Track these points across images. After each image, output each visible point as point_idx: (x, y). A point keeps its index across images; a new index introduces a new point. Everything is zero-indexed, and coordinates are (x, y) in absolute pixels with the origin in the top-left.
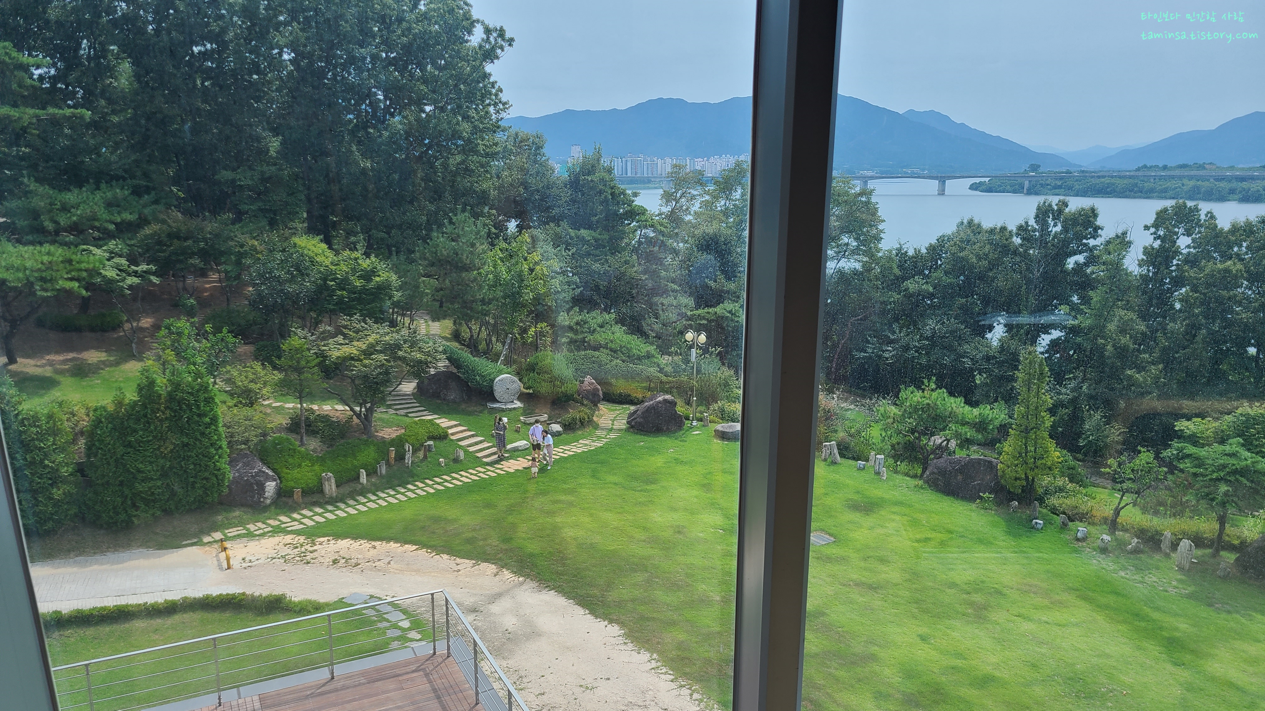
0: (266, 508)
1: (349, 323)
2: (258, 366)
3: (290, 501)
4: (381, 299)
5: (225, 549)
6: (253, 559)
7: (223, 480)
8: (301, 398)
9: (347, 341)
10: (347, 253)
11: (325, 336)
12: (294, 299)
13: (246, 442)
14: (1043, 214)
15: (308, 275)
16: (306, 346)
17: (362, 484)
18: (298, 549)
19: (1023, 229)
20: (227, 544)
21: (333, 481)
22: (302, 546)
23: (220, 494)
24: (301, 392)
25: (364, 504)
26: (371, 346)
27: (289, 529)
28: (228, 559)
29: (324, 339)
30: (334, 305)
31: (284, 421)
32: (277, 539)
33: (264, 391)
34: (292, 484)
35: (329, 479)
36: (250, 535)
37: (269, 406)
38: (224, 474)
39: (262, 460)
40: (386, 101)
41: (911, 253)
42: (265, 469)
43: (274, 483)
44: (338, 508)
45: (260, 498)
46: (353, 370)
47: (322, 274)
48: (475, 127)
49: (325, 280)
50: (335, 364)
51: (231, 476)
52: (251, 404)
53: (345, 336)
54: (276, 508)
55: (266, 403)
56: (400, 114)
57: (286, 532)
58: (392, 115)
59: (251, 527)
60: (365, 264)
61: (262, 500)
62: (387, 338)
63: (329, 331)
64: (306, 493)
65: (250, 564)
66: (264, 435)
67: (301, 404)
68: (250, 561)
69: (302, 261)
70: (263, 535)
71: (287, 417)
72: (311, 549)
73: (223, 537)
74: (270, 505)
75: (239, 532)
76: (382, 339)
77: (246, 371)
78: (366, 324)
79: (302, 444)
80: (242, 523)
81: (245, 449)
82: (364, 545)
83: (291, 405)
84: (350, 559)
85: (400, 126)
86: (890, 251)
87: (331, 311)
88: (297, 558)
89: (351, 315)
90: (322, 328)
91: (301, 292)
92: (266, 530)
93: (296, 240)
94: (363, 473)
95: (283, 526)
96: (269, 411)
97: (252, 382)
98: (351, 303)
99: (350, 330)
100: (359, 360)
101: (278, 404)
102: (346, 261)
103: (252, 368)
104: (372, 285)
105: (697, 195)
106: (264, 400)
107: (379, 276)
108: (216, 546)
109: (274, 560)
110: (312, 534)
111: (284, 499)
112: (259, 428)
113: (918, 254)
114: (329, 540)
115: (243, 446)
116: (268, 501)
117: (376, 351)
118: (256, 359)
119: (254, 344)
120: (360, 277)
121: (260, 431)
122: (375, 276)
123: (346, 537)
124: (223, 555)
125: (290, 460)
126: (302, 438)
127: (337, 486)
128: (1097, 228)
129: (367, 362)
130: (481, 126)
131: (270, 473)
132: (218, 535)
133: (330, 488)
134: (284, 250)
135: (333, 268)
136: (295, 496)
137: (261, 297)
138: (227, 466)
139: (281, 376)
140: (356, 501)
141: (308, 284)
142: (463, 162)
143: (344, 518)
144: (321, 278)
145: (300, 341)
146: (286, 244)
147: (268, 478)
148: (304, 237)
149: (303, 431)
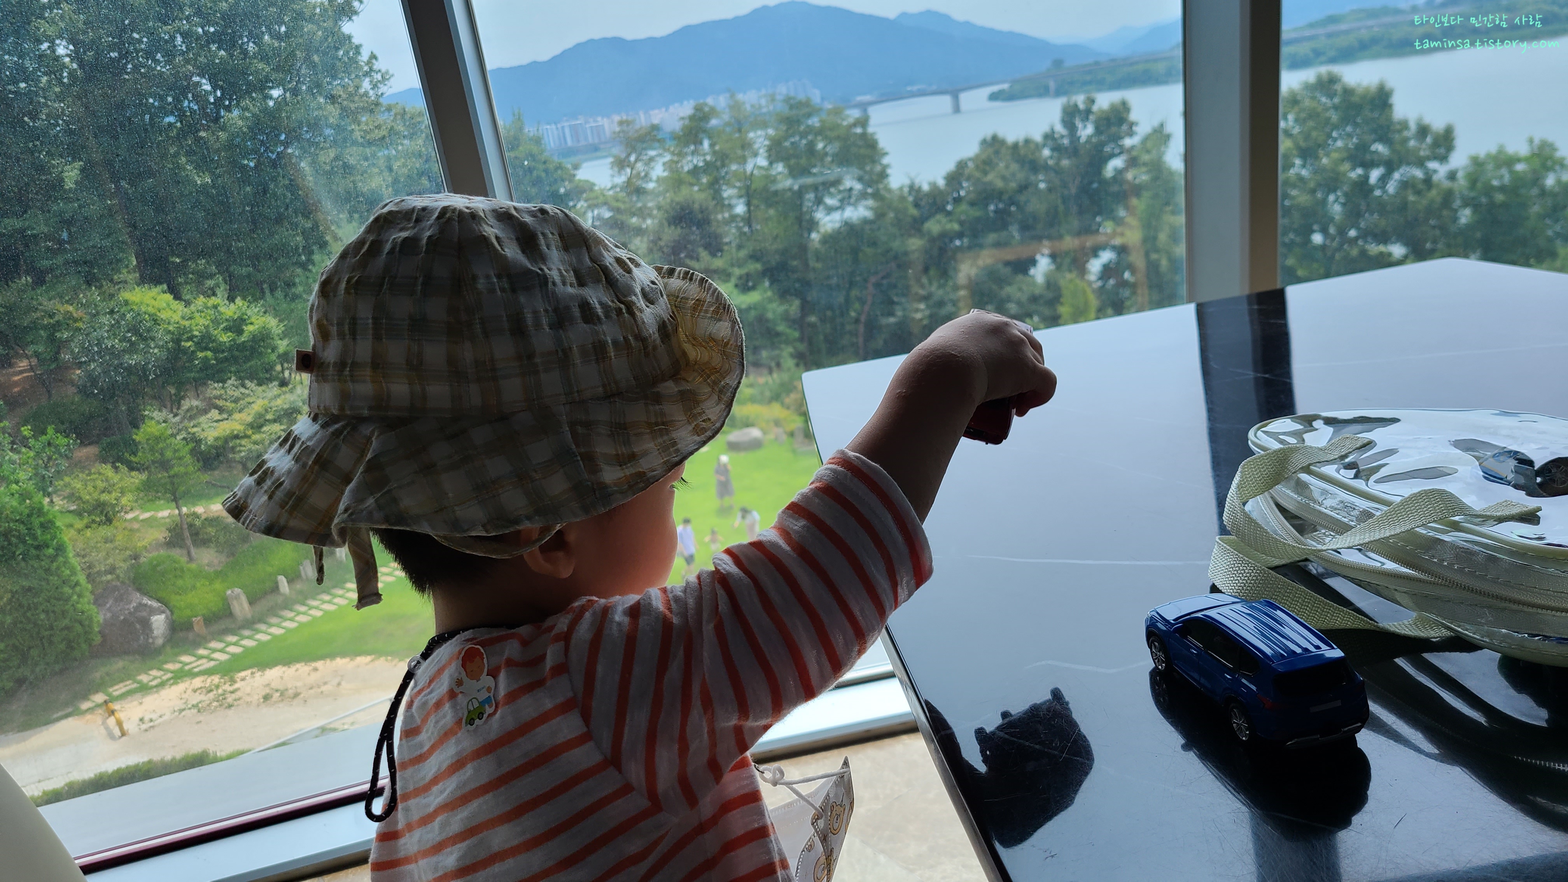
0: (158, 651)
1: (223, 392)
2: (107, 470)
3: (191, 636)
4: (261, 353)
5: (112, 713)
6: (154, 716)
7: (90, 626)
8: (176, 500)
9: (225, 416)
10: (201, 300)
11: (194, 414)
12: (140, 372)
13: (112, 570)
14: (1070, 116)
15: (153, 339)
16: (170, 432)
17: (284, 595)
18: (215, 692)
19: (1049, 137)
20: (116, 706)
21: (244, 598)
22: (217, 687)
23: (90, 645)
24: (174, 494)
25: (292, 620)
26: (260, 416)
27: (196, 670)
28: (119, 724)
29: (191, 418)
30: (198, 372)
31: (160, 535)
32: (181, 686)
33: (124, 501)
34: (188, 612)
35: (237, 598)
36: (144, 689)
37: (135, 519)
38: (90, 619)
39: (139, 590)
40: (215, 91)
41: (926, 188)
42: (146, 600)
43: (163, 616)
44: (258, 631)
45: (148, 639)
46: (240, 451)
47: (173, 333)
48: (343, 109)
49: (177, 341)
50: (216, 448)
51: (101, 618)
52: (109, 521)
53: (221, 410)
54: (172, 647)
55: (130, 516)
56: (238, 105)
57: (192, 675)
58: (228, 109)
59: (144, 678)
60: (230, 311)
61: (151, 641)
62: (279, 402)
63: (197, 407)
64: (210, 620)
65: (152, 724)
66: (136, 557)
67: (178, 508)
68: (151, 720)
69: (141, 322)
70: (162, 685)
71: (164, 529)
72: (231, 689)
73: (106, 698)
74: (164, 645)
75: (128, 688)
76: (272, 404)
77: (94, 480)
78: (245, 388)
79: (191, 559)
80: (127, 675)
81: (112, 580)
82: (302, 669)
83: (166, 513)
84: (287, 690)
85: (240, 123)
86: (901, 189)
87: (195, 379)
88: (215, 704)
89: (224, 381)
90: (186, 404)
91: (147, 364)
92: (165, 678)
93: (126, 295)
94: (282, 580)
95: (187, 668)
96: (136, 526)
97: (103, 492)
98: (220, 366)
99: (226, 400)
100: (247, 436)
101: (147, 515)
102: (202, 312)
103: (100, 474)
104: (243, 338)
105: (657, 156)
106: (126, 513)
107: (252, 324)
108: (100, 711)
109: (183, 713)
110: (228, 670)
111: (181, 634)
112: (126, 549)
113: (934, 188)
114: (252, 673)
115: (109, 577)
116: (160, 641)
117: (268, 421)
118: (104, 461)
119: (97, 443)
120: (227, 329)
121: (128, 553)
122: (246, 325)
123: (276, 665)
124: (111, 721)
125: (180, 582)
126: (189, 553)
127: (251, 603)
128: (1132, 125)
129: (256, 437)
130: (353, 106)
131: (155, 604)
132: (99, 698)
133: (242, 607)
134: (112, 312)
135: (187, 323)
136: (196, 628)
137: (93, 380)
138: (92, 607)
139: (144, 476)
140: (281, 617)
141: (156, 351)
142: (337, 158)
143: (269, 642)
144: (172, 340)
145: (160, 427)
146: (112, 304)
147: (153, 611)
148: (137, 289)
149: (189, 542)
